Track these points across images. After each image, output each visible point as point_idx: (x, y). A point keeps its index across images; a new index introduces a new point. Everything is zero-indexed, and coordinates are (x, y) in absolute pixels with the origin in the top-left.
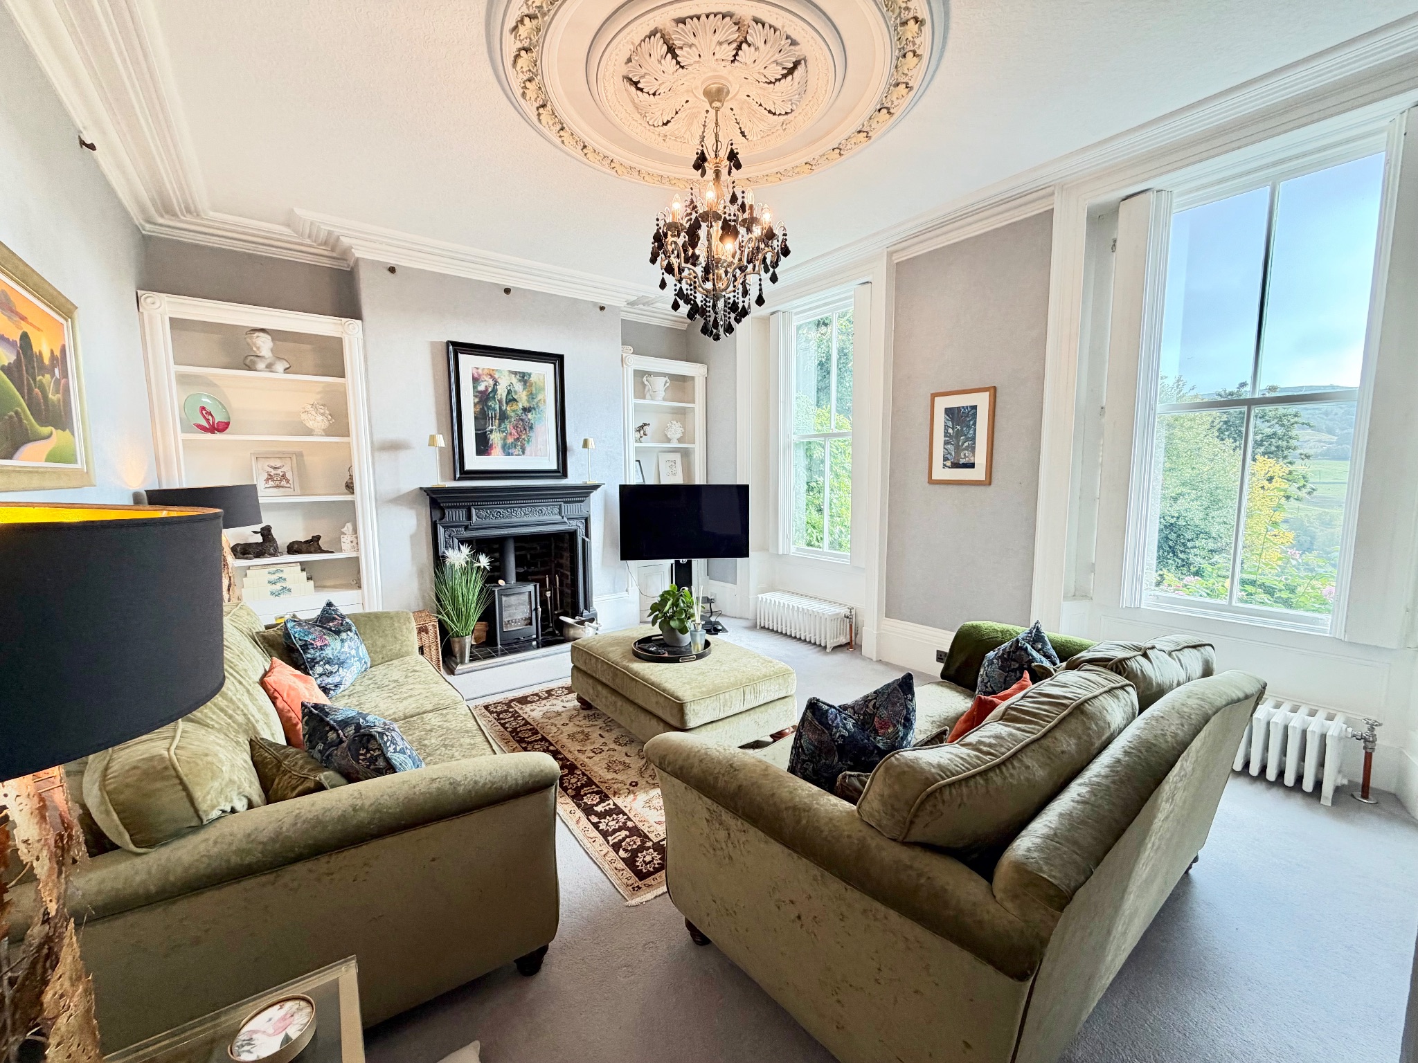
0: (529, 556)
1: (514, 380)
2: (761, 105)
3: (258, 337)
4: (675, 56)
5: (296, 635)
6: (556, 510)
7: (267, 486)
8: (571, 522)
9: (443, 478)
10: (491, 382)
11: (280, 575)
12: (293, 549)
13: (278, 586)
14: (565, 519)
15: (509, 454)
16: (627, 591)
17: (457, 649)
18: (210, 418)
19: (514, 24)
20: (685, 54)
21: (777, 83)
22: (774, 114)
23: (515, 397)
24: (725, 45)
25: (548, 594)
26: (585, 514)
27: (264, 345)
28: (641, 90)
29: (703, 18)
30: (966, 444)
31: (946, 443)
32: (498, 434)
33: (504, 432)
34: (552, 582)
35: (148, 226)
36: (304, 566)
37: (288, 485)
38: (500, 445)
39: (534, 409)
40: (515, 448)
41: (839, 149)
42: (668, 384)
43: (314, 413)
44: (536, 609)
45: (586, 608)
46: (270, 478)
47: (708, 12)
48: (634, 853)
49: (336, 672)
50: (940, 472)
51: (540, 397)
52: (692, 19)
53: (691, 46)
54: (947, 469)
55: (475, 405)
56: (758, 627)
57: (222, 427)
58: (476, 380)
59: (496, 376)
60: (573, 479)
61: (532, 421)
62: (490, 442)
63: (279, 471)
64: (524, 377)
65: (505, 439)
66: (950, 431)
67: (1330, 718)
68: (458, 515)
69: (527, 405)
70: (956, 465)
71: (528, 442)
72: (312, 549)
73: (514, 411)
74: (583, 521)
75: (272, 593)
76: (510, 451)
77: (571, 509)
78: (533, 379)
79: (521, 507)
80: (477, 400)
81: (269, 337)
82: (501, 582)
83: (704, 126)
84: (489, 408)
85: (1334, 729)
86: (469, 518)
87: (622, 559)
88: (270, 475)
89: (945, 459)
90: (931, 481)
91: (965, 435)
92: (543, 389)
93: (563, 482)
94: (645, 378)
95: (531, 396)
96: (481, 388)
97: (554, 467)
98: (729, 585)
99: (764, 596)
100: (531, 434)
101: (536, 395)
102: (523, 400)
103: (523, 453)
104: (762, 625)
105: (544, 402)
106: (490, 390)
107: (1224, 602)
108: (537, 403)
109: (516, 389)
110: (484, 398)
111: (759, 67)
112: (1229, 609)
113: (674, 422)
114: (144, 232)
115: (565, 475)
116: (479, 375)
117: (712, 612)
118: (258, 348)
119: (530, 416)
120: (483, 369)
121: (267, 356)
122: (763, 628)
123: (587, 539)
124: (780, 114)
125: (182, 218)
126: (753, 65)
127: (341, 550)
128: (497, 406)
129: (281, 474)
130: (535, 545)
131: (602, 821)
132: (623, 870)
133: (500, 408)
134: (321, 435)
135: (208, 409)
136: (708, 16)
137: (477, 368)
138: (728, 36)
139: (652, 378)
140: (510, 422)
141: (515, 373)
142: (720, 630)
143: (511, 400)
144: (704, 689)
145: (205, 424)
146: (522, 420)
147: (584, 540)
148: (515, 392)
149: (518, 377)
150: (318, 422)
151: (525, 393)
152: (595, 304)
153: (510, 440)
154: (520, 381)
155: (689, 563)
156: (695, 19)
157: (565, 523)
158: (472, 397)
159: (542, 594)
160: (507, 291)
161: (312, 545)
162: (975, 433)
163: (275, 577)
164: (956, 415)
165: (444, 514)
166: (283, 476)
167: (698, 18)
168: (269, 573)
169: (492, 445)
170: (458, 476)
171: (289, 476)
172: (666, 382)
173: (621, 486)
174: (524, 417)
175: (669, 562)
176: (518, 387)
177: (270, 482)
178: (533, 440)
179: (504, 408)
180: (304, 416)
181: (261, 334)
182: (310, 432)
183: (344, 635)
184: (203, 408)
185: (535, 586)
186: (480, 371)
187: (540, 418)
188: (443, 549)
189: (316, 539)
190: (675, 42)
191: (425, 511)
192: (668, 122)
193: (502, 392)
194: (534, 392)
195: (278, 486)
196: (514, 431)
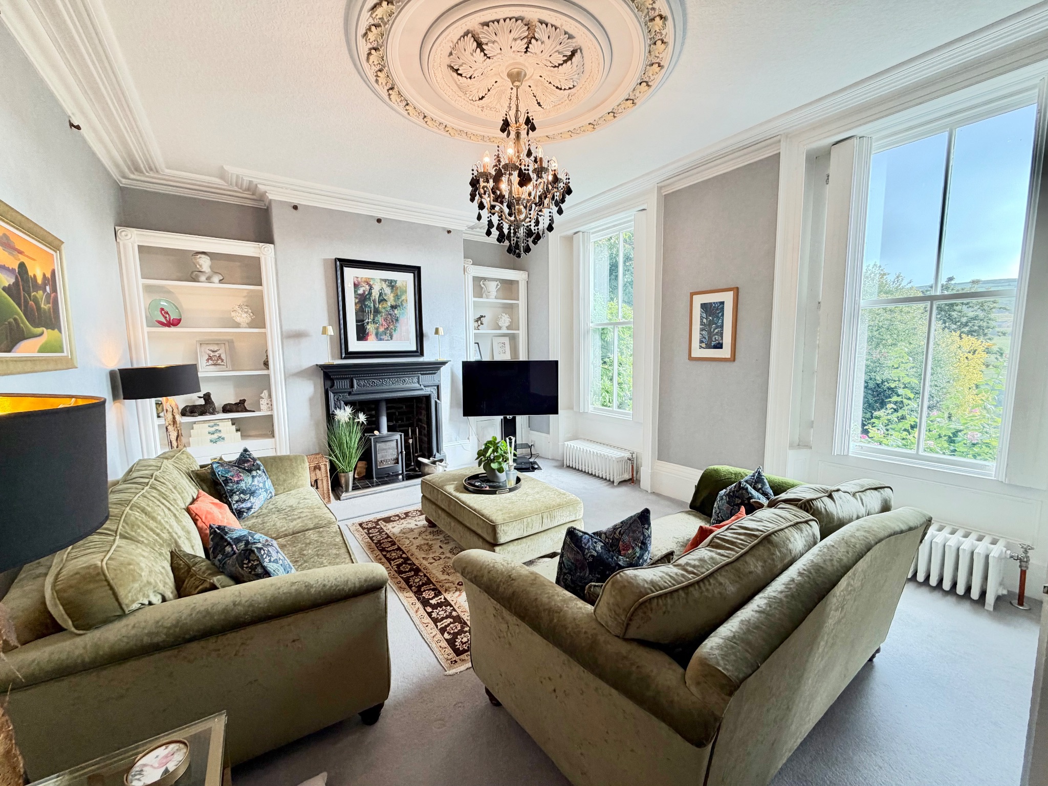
0: (397, 414)
1: (384, 286)
2: (550, 83)
3: (200, 257)
4: (482, 50)
5: (220, 473)
6: (415, 380)
7: (208, 364)
8: (426, 388)
9: (333, 357)
10: (368, 287)
11: (217, 428)
12: (227, 409)
13: (215, 436)
14: (422, 387)
15: (381, 340)
16: (468, 439)
17: (343, 481)
18: (167, 316)
19: (364, 31)
20: (489, 48)
21: (560, 67)
22: (561, 89)
23: (385, 298)
24: (519, 41)
25: (411, 441)
26: (436, 383)
27: (205, 263)
28: (461, 75)
29: (502, 21)
30: (716, 331)
31: (702, 330)
32: (373, 325)
33: (376, 323)
34: (414, 432)
35: (124, 181)
36: (234, 422)
37: (223, 363)
38: (374, 333)
39: (399, 306)
40: (385, 335)
41: (613, 113)
42: (499, 287)
43: (240, 312)
44: (401, 452)
45: (438, 451)
46: (210, 358)
47: (505, 17)
48: (455, 635)
49: (248, 500)
50: (697, 352)
51: (403, 298)
52: (493, 23)
53: (494, 42)
54: (703, 349)
55: (356, 304)
56: (565, 466)
57: (175, 323)
58: (356, 286)
59: (371, 283)
60: (428, 357)
61: (398, 315)
62: (367, 331)
63: (216, 354)
64: (392, 284)
65: (377, 329)
66: (705, 321)
67: (994, 542)
68: (344, 384)
69: (393, 303)
70: (709, 346)
71: (395, 330)
72: (240, 409)
73: (384, 308)
74: (436, 388)
75: (211, 441)
76: (382, 337)
77: (426, 379)
78: (398, 284)
79: (389, 378)
80: (357, 301)
81: (209, 258)
82: (376, 432)
83: (510, 99)
84: (366, 306)
85: (996, 551)
86: (352, 386)
87: (464, 415)
88: (210, 356)
89: (701, 342)
90: (691, 358)
91: (716, 324)
92: (406, 292)
93: (421, 359)
94: (481, 283)
95: (397, 297)
96: (360, 291)
97: (414, 349)
98: (544, 435)
99: (569, 443)
100: (397, 325)
101: (401, 296)
102: (391, 301)
103: (391, 339)
104: (568, 465)
105: (407, 301)
106: (367, 293)
107: (913, 452)
108: (401, 302)
109: (386, 292)
110: (362, 300)
111: (546, 55)
112: (917, 457)
113: (504, 314)
114: (121, 185)
115: (422, 354)
116: (359, 283)
117: (531, 455)
118: (201, 266)
119: (396, 311)
120: (362, 278)
121: (207, 271)
122: (569, 467)
123: (438, 401)
124: (565, 89)
125: (147, 174)
126: (541, 55)
127: (260, 410)
128: (372, 305)
129: (218, 355)
130: (401, 405)
131: (435, 611)
132: (446, 648)
133: (374, 306)
134: (245, 328)
135: (166, 309)
136: (505, 20)
137: (357, 278)
138: (521, 33)
139: (487, 282)
140: (381, 316)
141: (385, 281)
142: (536, 469)
143: (382, 300)
144: (512, 515)
145: (164, 320)
146: (390, 315)
147: (436, 402)
148: (385, 294)
149: (387, 283)
150: (243, 318)
151: (392, 295)
152: (444, 229)
153: (381, 330)
154: (389, 286)
155: (514, 419)
156: (496, 23)
157: (422, 389)
158: (354, 299)
159: (406, 441)
160: (379, 221)
161: (240, 406)
162: (723, 323)
163: (213, 429)
164: (709, 309)
165: (334, 383)
166: (219, 357)
167: (498, 21)
168: (209, 426)
169: (368, 333)
170: (343, 356)
171: (223, 356)
172: (497, 285)
173: (464, 363)
174: (392, 312)
175: (499, 418)
176: (387, 290)
177: (211, 362)
178: (398, 329)
179: (377, 306)
180: (233, 314)
181: (203, 256)
182: (238, 325)
183: (254, 473)
184: (162, 309)
185: (401, 435)
186: (359, 279)
187: (403, 313)
188: (333, 409)
189: (243, 402)
190: (482, 40)
191: (320, 381)
192: (483, 97)
193: (375, 294)
194: (399, 294)
195: (215, 365)
196: (384, 323)
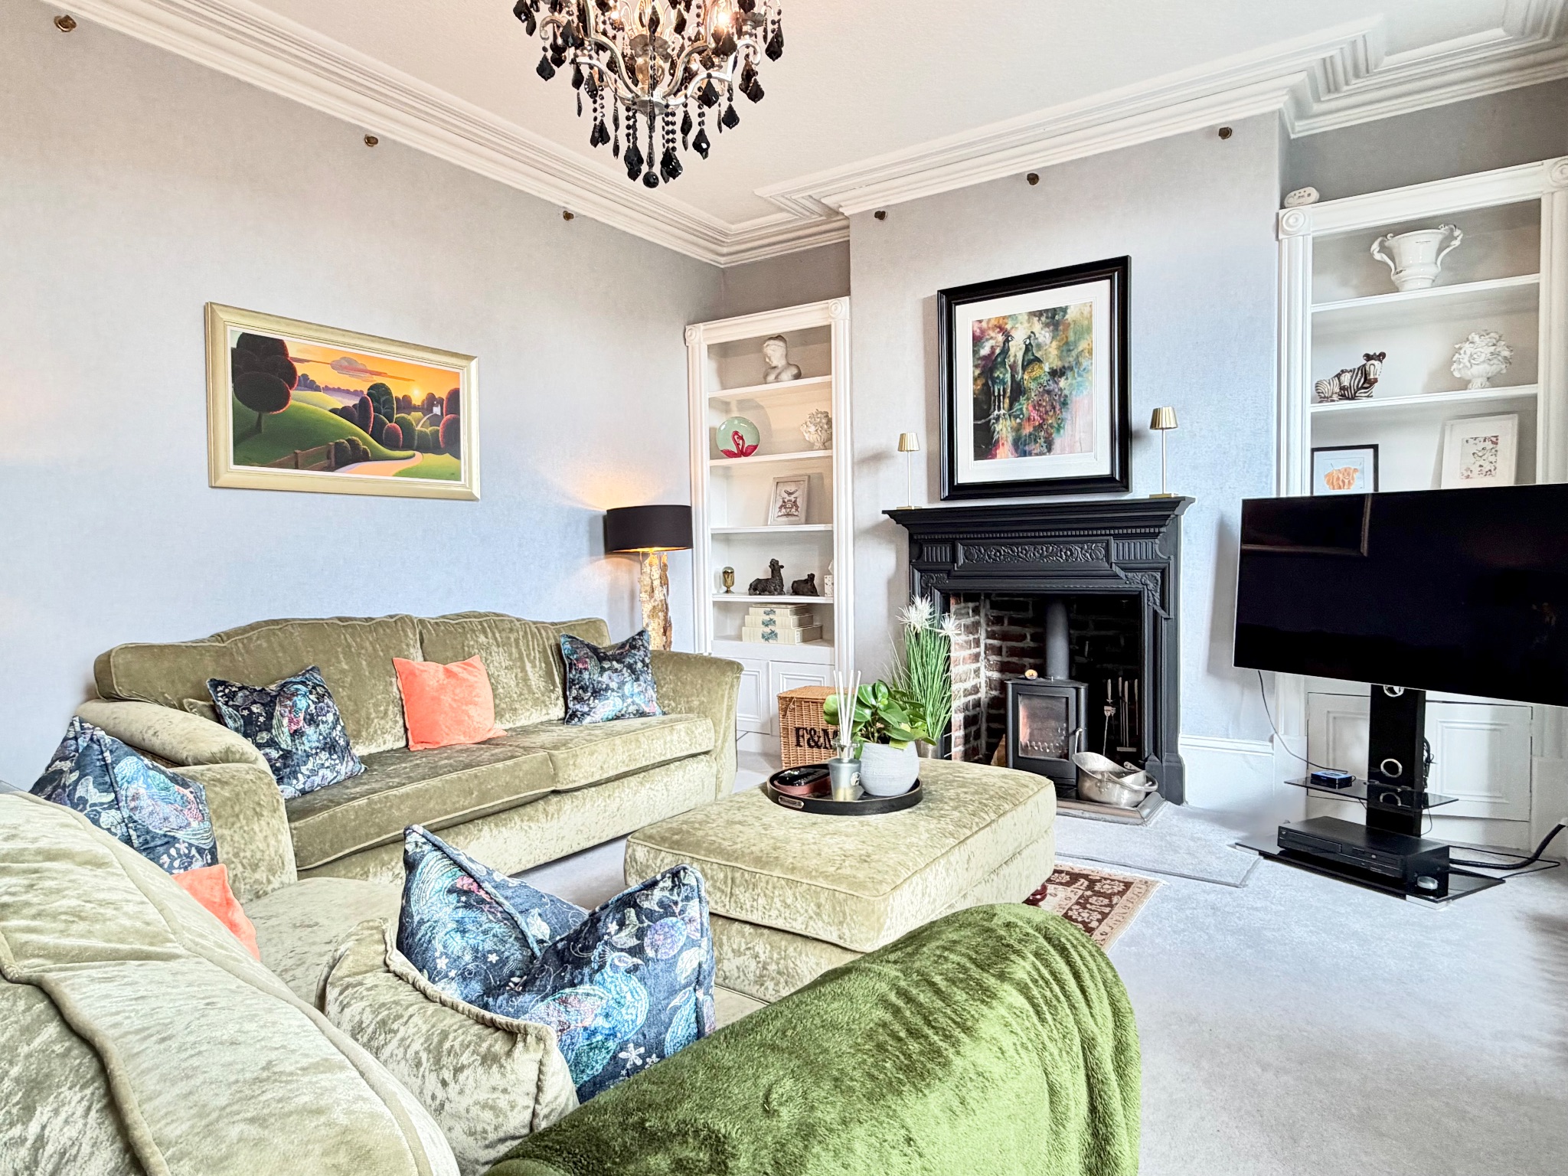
1: (1037, 327)
5: (565, 652)
6: (1098, 551)
8: (1130, 575)
10: (1000, 338)
13: (768, 629)
14: (1118, 570)
15: (1024, 454)
18: (741, 442)
23: (1038, 355)
25: (1109, 711)
26: (1162, 561)
38: (1010, 439)
39: (1072, 369)
40: (1036, 442)
42: (1456, 243)
44: (1077, 733)
51: (1083, 345)
55: (975, 379)
57: (749, 451)
58: (977, 341)
59: (1008, 327)
61: (1066, 392)
62: (996, 436)
64: (1053, 318)
65: (1018, 429)
68: (938, 554)
69: (1057, 364)
71: (1058, 430)
72: (805, 590)
73: (1035, 379)
74: (1158, 576)
75: (763, 636)
76: (1027, 448)
77: (1138, 550)
78: (1070, 316)
79: (1032, 544)
80: (978, 372)
82: (1033, 673)
84: (994, 381)
86: (954, 559)
87: (1239, 664)
93: (1120, 497)
95: (1066, 347)
96: (985, 351)
97: (1104, 470)
100: (1065, 415)
101: (1076, 343)
102: (1051, 358)
103: (1049, 450)
105: (1090, 352)
106: (998, 351)
108: (1077, 357)
109: (1041, 340)
110: (988, 367)
113: (1478, 336)
114: (721, 266)
115: (1125, 483)
116: (983, 331)
119: (1062, 383)
120: (989, 320)
121: (777, 365)
123: (1161, 612)
125: (727, 241)
128: (1008, 376)
133: (1013, 377)
135: (739, 433)
137: (980, 321)
140: (1028, 399)
141: (1039, 314)
143: (1031, 360)
145: (735, 448)
146: (1049, 392)
147: (1155, 613)
148: (1039, 346)
149: (1043, 319)
151: (1055, 344)
153: (1027, 430)
154: (1047, 325)
155: (1424, 700)
157: (1116, 576)
158: (971, 368)
160: (1033, 179)
163: (768, 618)
165: (924, 551)
168: (765, 612)
169: (997, 441)
170: (945, 492)
172: (1447, 237)
173: (1245, 501)
174: (1052, 386)
176: (1044, 335)
179: (1019, 377)
181: (772, 342)
182: (813, 448)
184: (736, 433)
186: (984, 325)
187: (1079, 385)
189: (812, 579)
193: (1016, 350)
194: (1072, 338)
196: (1034, 414)
